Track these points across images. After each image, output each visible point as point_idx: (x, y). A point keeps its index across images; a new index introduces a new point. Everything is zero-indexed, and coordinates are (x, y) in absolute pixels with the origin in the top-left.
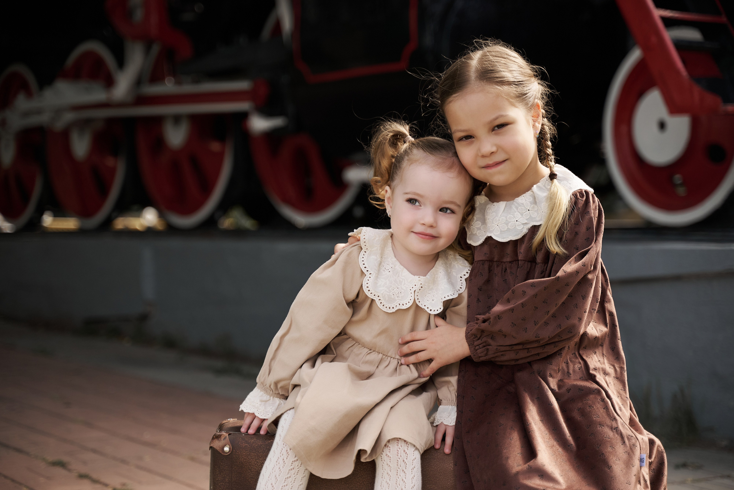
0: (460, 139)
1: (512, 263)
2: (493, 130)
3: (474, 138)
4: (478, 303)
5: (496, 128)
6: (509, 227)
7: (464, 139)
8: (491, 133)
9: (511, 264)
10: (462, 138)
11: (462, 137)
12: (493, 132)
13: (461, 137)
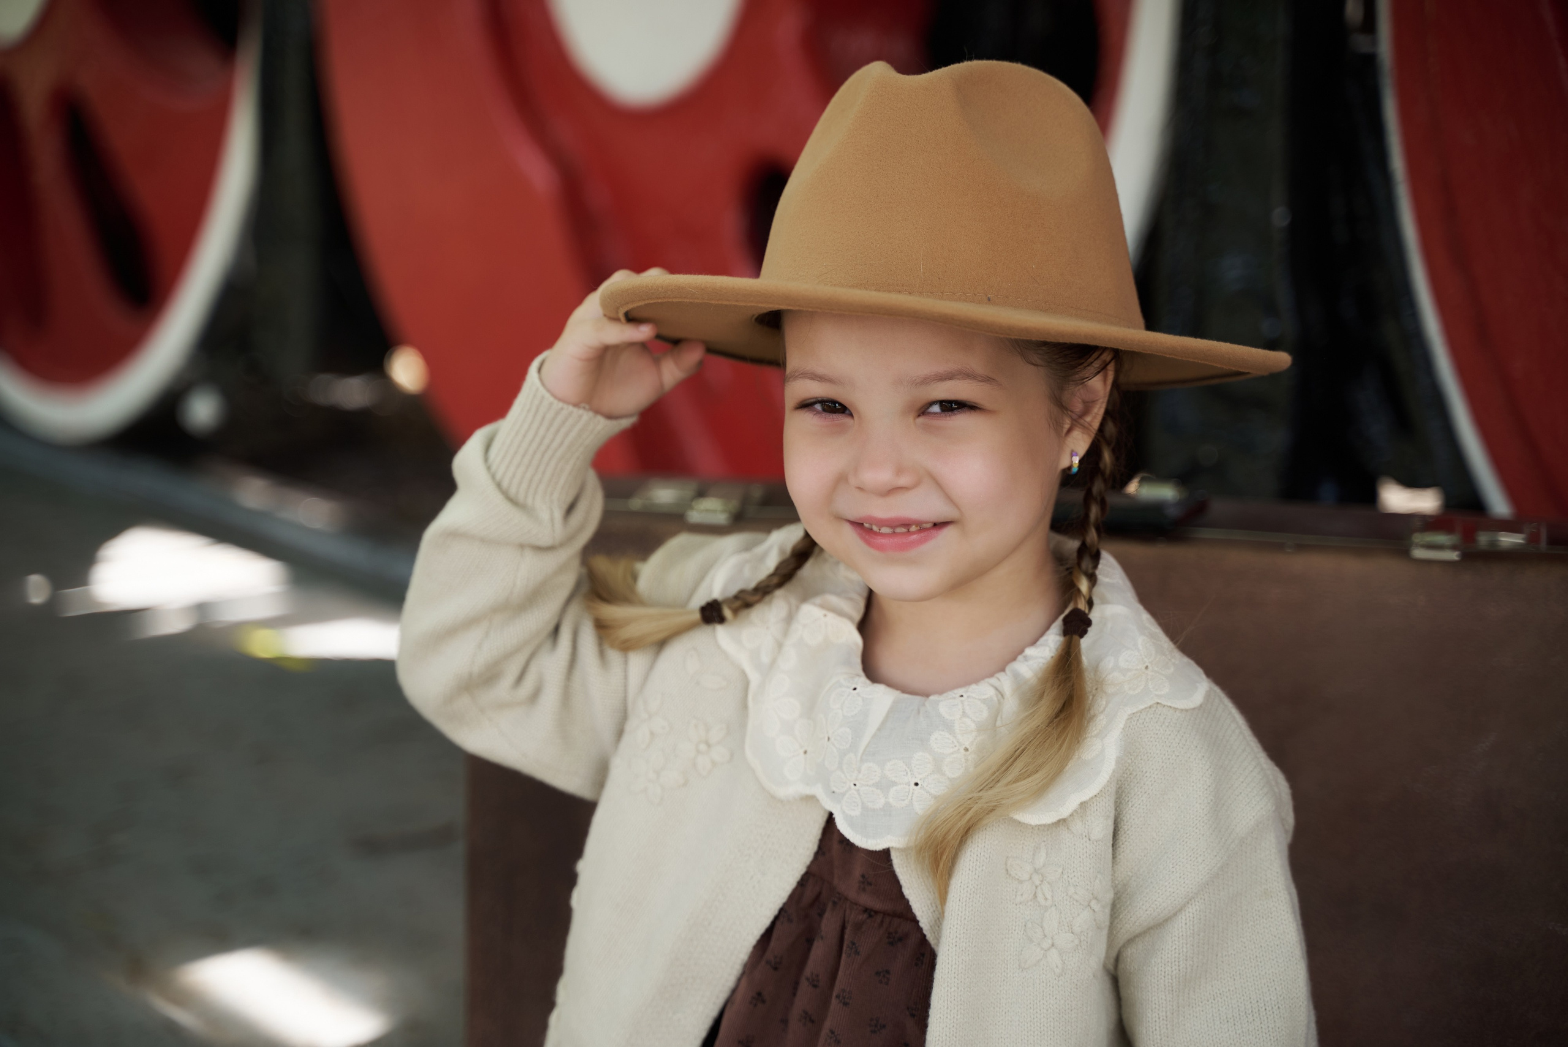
0: (806, 405)
1: (870, 916)
2: (923, 411)
3: (851, 415)
4: (755, 1005)
5: (936, 409)
6: (891, 800)
7: (818, 407)
8: (914, 419)
9: (866, 916)
10: (812, 401)
11: (814, 400)
12: (921, 420)
13: (811, 399)
